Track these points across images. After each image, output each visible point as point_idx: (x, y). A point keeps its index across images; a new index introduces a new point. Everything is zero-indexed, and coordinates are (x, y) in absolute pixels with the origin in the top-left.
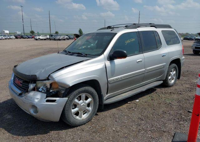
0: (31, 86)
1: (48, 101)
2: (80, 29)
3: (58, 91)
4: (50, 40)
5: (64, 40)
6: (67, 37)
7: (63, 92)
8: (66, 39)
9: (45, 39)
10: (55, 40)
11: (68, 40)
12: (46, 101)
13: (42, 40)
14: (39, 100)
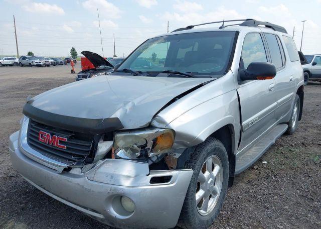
0: (103, 147)
1: (154, 180)
2: (73, 48)
3: (167, 155)
4: (22, 66)
5: (48, 66)
6: (52, 61)
7: (178, 155)
8: (52, 65)
9: (11, 65)
10: (30, 65)
11: (54, 66)
12: (151, 183)
13: (4, 65)
14: (132, 179)
